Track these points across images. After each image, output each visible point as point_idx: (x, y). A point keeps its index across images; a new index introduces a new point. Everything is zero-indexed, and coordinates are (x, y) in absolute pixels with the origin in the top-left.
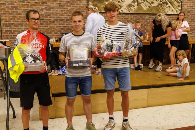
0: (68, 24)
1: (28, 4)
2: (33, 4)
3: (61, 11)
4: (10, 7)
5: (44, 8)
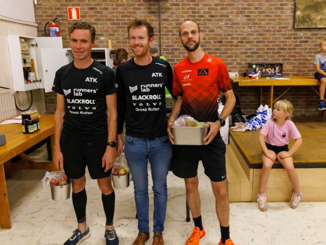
0: (259, 48)
2: (208, 18)
3: (250, 27)
4: (175, 24)
5: (223, 24)
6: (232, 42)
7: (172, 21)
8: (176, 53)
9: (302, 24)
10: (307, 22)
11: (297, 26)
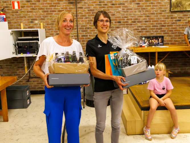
0: (147, 26)
1: (105, 6)
2: (110, 5)
3: (140, 12)
4: (87, 10)
5: (121, 9)
6: (128, 22)
7: (85, 8)
8: (89, 30)
9: (176, 8)
10: (179, 6)
11: (173, 10)
